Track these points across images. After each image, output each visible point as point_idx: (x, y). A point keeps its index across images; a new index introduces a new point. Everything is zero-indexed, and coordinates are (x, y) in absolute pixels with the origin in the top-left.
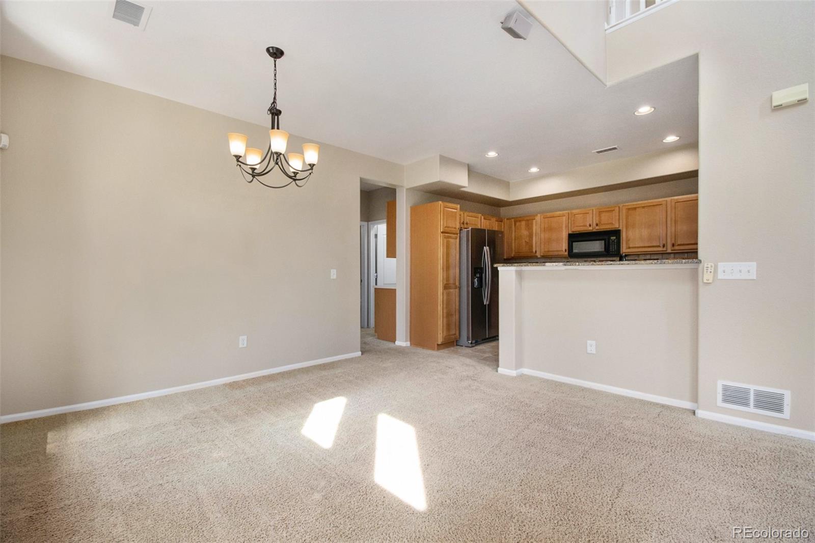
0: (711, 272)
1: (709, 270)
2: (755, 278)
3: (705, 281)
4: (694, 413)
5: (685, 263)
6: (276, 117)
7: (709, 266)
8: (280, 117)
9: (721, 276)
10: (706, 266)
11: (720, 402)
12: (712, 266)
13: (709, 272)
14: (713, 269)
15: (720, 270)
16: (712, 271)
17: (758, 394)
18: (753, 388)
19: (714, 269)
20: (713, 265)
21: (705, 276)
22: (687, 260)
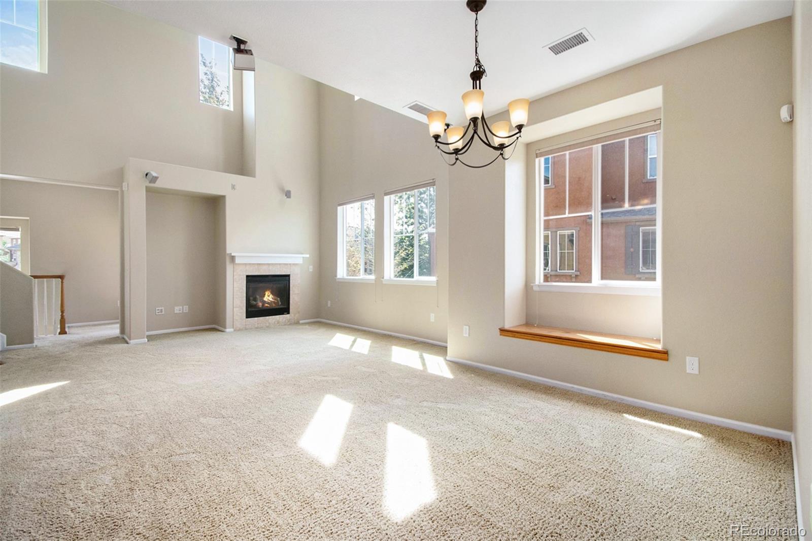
6: (478, 82)
8: (481, 80)
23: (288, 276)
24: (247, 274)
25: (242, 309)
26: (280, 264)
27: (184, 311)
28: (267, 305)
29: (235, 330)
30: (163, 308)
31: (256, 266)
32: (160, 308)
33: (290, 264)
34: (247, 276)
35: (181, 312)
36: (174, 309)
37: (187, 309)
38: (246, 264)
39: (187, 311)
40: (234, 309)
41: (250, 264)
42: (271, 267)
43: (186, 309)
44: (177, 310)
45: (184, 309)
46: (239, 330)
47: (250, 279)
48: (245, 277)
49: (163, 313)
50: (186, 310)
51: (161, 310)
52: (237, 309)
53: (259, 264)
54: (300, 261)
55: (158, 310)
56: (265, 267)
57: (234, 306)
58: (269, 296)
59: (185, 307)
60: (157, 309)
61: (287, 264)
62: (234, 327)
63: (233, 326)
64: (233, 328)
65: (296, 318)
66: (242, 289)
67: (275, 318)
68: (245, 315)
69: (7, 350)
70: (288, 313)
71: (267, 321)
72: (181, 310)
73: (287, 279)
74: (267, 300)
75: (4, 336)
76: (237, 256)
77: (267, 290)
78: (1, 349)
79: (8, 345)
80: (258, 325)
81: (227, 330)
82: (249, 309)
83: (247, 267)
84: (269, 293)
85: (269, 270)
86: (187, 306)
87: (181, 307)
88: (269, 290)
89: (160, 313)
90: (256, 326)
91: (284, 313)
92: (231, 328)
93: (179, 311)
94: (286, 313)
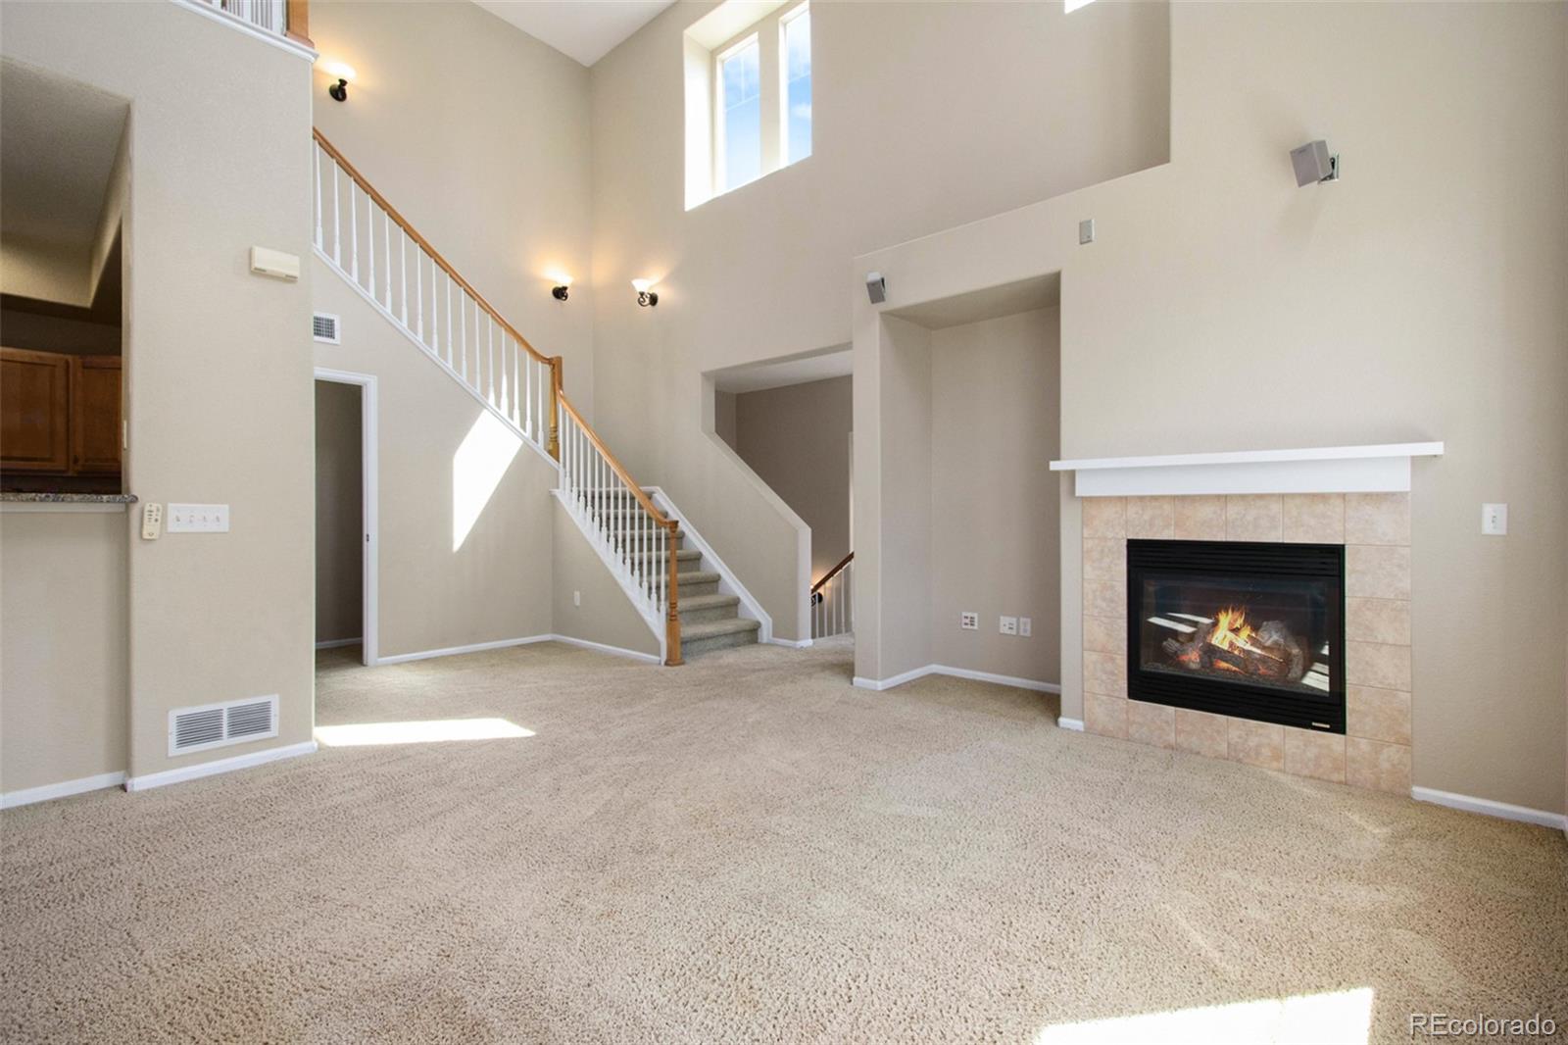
0: (156, 520)
1: (154, 517)
2: (227, 530)
3: (146, 536)
4: (123, 788)
5: (108, 502)
7: (154, 508)
9: (172, 527)
10: (147, 508)
11: (174, 750)
12: (158, 510)
13: (153, 520)
14: (160, 514)
15: (172, 514)
16: (159, 518)
17: (234, 714)
18: (225, 706)
19: (163, 515)
20: (161, 508)
21: (145, 526)
22: (111, 496)
23: (1336, 552)
24: (1130, 536)
25: (1113, 660)
26: (1282, 497)
27: (1022, 634)
28: (1224, 665)
29: (1088, 730)
30: (975, 616)
31: (1167, 508)
32: (969, 615)
33: (1343, 496)
34: (1134, 547)
35: (1014, 632)
36: (998, 620)
37: (1029, 627)
38: (1124, 500)
39: (1028, 634)
40: (1086, 655)
41: (1141, 498)
42: (1233, 511)
43: (1024, 626)
44: (1006, 624)
45: (1022, 627)
46: (1101, 734)
47: (1148, 555)
48: (1123, 544)
49: (976, 627)
50: (1025, 631)
51: (972, 619)
52: (1094, 657)
53: (1183, 498)
54: (1399, 481)
55: (966, 617)
56: (1207, 511)
57: (1085, 645)
58: (1236, 631)
59: (1022, 620)
60: (964, 614)
61: (1323, 497)
62: (1086, 717)
63: (1083, 713)
64: (1083, 719)
65: (1386, 766)
66: (1112, 587)
67: (1260, 731)
68: (1123, 684)
69: (767, 644)
70: (1339, 727)
71: (1218, 732)
72: (1015, 627)
73: (1327, 562)
74: (1225, 646)
75: (770, 619)
76: (1081, 471)
77: (1227, 611)
78: (765, 640)
79: (774, 636)
80: (1181, 739)
81: (1062, 720)
82: (1148, 666)
83: (1132, 510)
84: (1235, 621)
85: (1226, 522)
86: (1029, 620)
87: (1014, 620)
88: (1237, 614)
89: (969, 627)
90: (1172, 738)
91: (1314, 724)
92: (1077, 719)
93: (1011, 628)
94: (1328, 726)
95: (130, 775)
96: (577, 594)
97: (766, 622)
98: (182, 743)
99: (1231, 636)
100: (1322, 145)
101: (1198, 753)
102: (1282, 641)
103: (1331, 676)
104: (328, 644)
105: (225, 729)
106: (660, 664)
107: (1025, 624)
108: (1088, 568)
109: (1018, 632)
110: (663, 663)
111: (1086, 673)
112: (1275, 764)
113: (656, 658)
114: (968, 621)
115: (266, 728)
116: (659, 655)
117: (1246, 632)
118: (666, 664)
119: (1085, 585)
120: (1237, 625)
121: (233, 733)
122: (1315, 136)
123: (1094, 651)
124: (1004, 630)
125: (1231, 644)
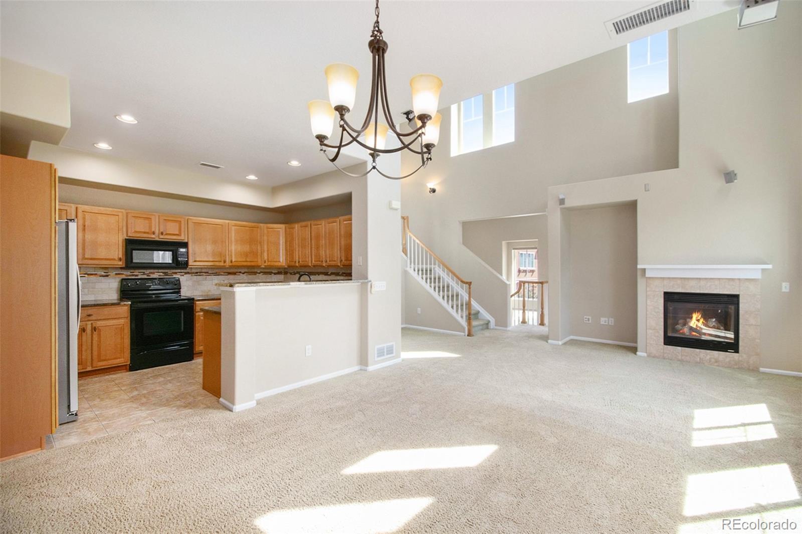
2: (386, 290)
3: (372, 292)
9: (376, 289)
10: (373, 284)
11: (376, 358)
13: (374, 287)
15: (376, 286)
17: (387, 348)
18: (385, 346)
21: (372, 289)
23: (737, 297)
24: (665, 291)
25: (658, 332)
26: (719, 279)
27: (610, 324)
28: (694, 333)
29: (649, 356)
30: (590, 317)
31: (679, 281)
32: (588, 317)
33: (739, 279)
34: (665, 293)
35: (607, 324)
36: (600, 319)
37: (613, 322)
38: (663, 278)
39: (613, 324)
40: (648, 330)
41: (669, 278)
42: (702, 283)
43: (611, 321)
44: (603, 320)
45: (610, 322)
46: (654, 357)
47: (669, 297)
48: (663, 293)
49: (590, 322)
50: (611, 323)
51: (589, 319)
52: (651, 331)
55: (586, 318)
56: (692, 283)
57: (648, 327)
58: (698, 320)
59: (610, 319)
60: (585, 317)
61: (733, 280)
62: (648, 352)
63: (646, 350)
64: (646, 353)
65: (752, 362)
66: (658, 308)
67: (711, 354)
68: (662, 340)
69: (493, 329)
70: (737, 351)
71: (696, 355)
72: (607, 322)
73: (734, 299)
74: (695, 327)
75: (494, 319)
76: (648, 269)
77: (695, 313)
78: (492, 327)
79: (496, 326)
80: (683, 358)
81: (638, 353)
82: (670, 334)
83: (665, 282)
84: (698, 316)
85: (700, 287)
86: (613, 319)
87: (607, 319)
88: (699, 314)
89: (587, 322)
90: (680, 358)
91: (729, 351)
92: (644, 352)
93: (605, 322)
94: (733, 351)
95: (367, 366)
96: (419, 309)
97: (492, 320)
98: (378, 356)
99: (697, 322)
100: (733, 171)
101: (689, 362)
102: (716, 325)
103: (735, 334)
104: (404, 326)
105: (385, 353)
106: (465, 335)
107: (611, 320)
108: (648, 301)
109: (608, 323)
110: (466, 335)
111: (648, 337)
112: (716, 364)
113: (463, 334)
114: (587, 320)
115: (392, 353)
116: (464, 332)
117: (702, 320)
118: (468, 336)
119: (648, 307)
120: (699, 318)
121: (387, 354)
122: (731, 169)
123: (651, 329)
124: (602, 323)
125: (697, 325)
